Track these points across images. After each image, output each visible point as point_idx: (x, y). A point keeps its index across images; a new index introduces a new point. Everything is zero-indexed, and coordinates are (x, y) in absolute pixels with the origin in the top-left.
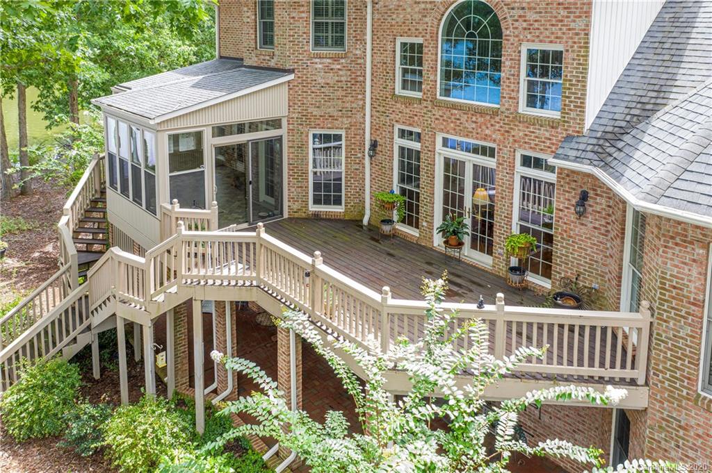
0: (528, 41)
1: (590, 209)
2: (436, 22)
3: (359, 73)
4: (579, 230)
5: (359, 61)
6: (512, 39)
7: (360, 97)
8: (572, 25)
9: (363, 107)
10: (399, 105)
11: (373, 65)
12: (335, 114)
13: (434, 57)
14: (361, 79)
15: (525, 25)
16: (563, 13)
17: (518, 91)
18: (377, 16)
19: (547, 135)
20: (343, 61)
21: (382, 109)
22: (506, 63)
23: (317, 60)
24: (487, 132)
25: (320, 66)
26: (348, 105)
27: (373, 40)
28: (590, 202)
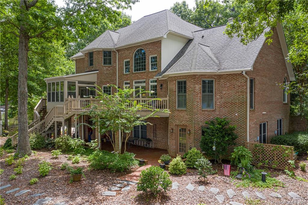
0: (150, 55)
1: (163, 88)
2: (132, 55)
3: (115, 71)
4: (161, 93)
5: (115, 68)
6: (147, 55)
7: (115, 76)
8: (158, 50)
9: (116, 79)
10: (124, 76)
11: (118, 68)
12: (109, 81)
13: (132, 63)
14: (116, 72)
15: (150, 52)
16: (156, 48)
17: (149, 66)
18: (119, 56)
19: (155, 74)
20: (111, 67)
21: (121, 78)
22: (146, 60)
23: (104, 67)
24: (143, 77)
25: (105, 69)
26: (112, 79)
27: (118, 62)
28: (163, 86)
